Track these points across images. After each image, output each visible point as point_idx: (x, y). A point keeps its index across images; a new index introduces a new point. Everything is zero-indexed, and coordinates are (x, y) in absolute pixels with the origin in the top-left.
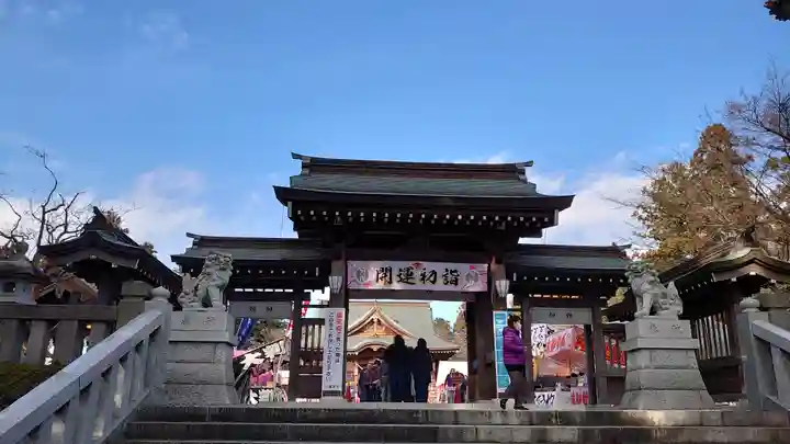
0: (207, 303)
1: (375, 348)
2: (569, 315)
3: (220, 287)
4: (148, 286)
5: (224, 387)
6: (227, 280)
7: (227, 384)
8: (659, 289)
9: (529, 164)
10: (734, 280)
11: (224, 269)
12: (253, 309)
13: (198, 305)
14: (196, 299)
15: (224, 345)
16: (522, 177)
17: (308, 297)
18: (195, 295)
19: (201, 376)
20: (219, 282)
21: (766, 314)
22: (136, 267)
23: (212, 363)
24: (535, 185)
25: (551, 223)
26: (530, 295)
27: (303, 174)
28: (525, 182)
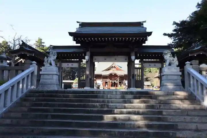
0: (51, 64)
1: (113, 74)
2: (155, 65)
3: (54, 60)
4: (31, 61)
5: (55, 85)
6: (55, 58)
7: (56, 85)
8: (172, 58)
9: (145, 22)
10: (196, 55)
11: (54, 56)
12: (68, 65)
13: (48, 65)
14: (48, 63)
15: (55, 75)
16: (142, 26)
18: (48, 62)
19: (50, 83)
20: (53, 59)
21: (191, 66)
22: (33, 55)
23: (52, 79)
24: (146, 28)
25: (146, 40)
26: (144, 60)
27: (79, 28)
28: (143, 27)
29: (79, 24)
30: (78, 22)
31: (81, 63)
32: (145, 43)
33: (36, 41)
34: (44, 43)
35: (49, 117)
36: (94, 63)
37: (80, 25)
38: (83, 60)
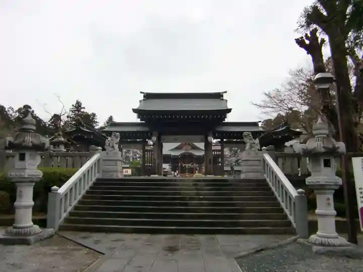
1: (187, 155)
9: (226, 92)
10: (280, 137)
15: (119, 161)
16: (221, 98)
19: (112, 170)
21: (267, 152)
23: (116, 165)
24: (227, 101)
25: (226, 117)
26: (225, 140)
27: (144, 100)
28: (223, 99)
29: (143, 95)
30: (141, 93)
32: (225, 120)
33: (73, 106)
34: (84, 108)
36: (162, 144)
37: (144, 97)
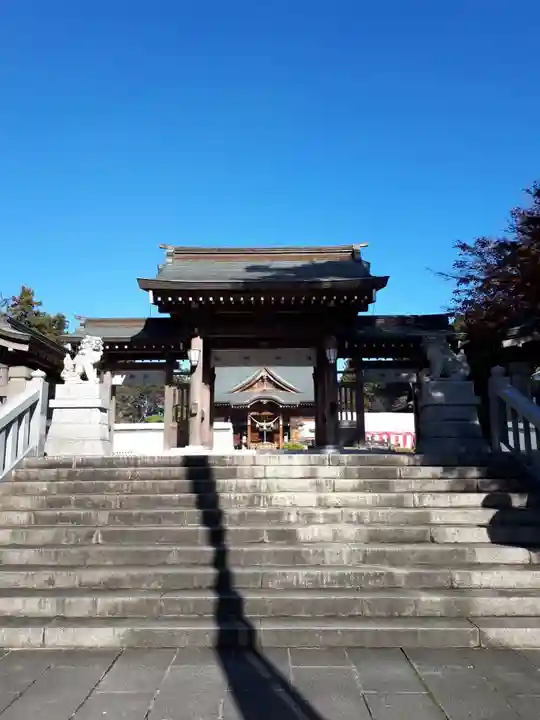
0: (84, 377)
1: (265, 402)
3: (94, 365)
5: (99, 442)
6: (99, 358)
7: (101, 439)
11: (95, 350)
12: (134, 377)
13: (77, 379)
14: (75, 374)
15: (97, 410)
16: (357, 257)
17: (177, 366)
18: (74, 371)
20: (92, 361)
21: (508, 378)
25: (371, 300)
26: (364, 359)
28: (360, 261)
31: (175, 371)
32: (366, 310)
34: (40, 304)
35: (97, 539)
36: (213, 369)
38: (181, 361)
